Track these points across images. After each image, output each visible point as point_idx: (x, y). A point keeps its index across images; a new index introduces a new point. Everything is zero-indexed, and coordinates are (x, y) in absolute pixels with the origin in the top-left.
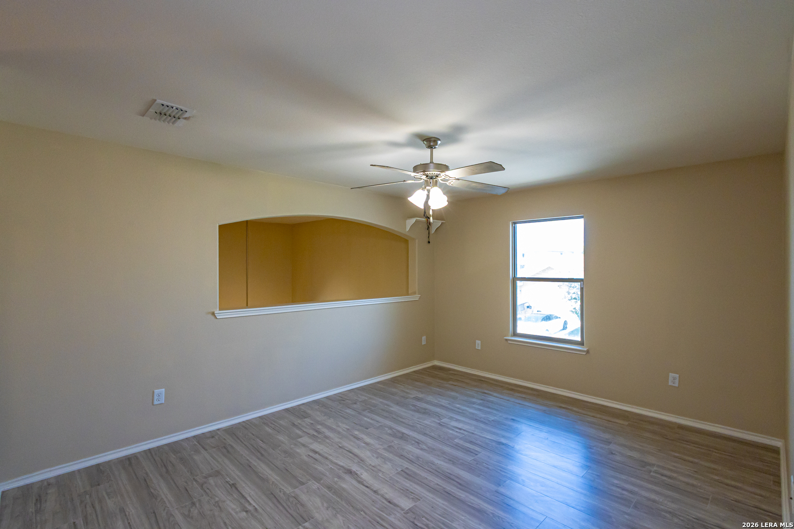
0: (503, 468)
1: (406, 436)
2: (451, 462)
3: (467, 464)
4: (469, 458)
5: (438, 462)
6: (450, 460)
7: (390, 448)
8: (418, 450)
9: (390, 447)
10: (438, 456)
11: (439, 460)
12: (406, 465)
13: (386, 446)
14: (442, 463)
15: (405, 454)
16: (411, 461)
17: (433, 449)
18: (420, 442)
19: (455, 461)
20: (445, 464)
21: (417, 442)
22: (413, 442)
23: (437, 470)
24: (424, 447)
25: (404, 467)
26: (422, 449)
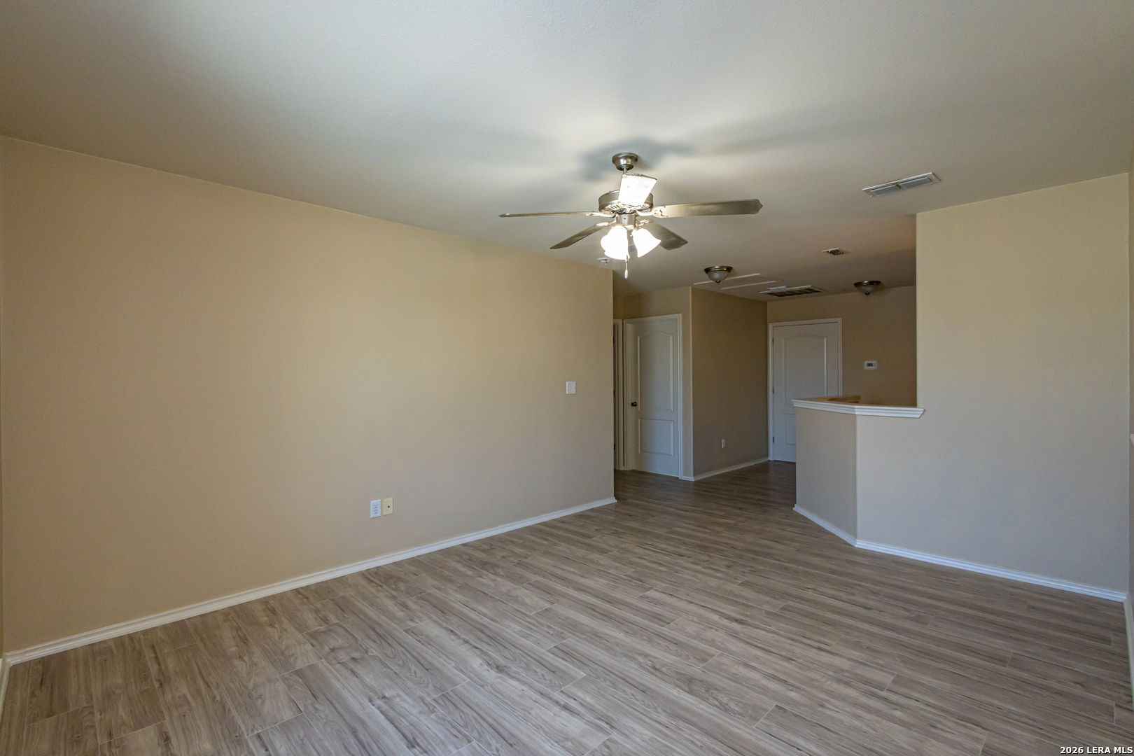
0: (528, 627)
1: (682, 685)
2: (599, 635)
3: (575, 633)
4: (571, 641)
5: (620, 636)
6: (600, 637)
7: (703, 658)
8: (652, 653)
9: (705, 661)
10: (618, 644)
11: (616, 638)
12: (665, 630)
13: (711, 660)
14: (613, 634)
15: (672, 647)
16: (659, 635)
17: (626, 656)
18: (652, 670)
19: (594, 637)
20: (609, 632)
21: (655, 669)
22: (664, 670)
23: (619, 624)
24: (641, 660)
25: (667, 628)
26: (646, 656)
